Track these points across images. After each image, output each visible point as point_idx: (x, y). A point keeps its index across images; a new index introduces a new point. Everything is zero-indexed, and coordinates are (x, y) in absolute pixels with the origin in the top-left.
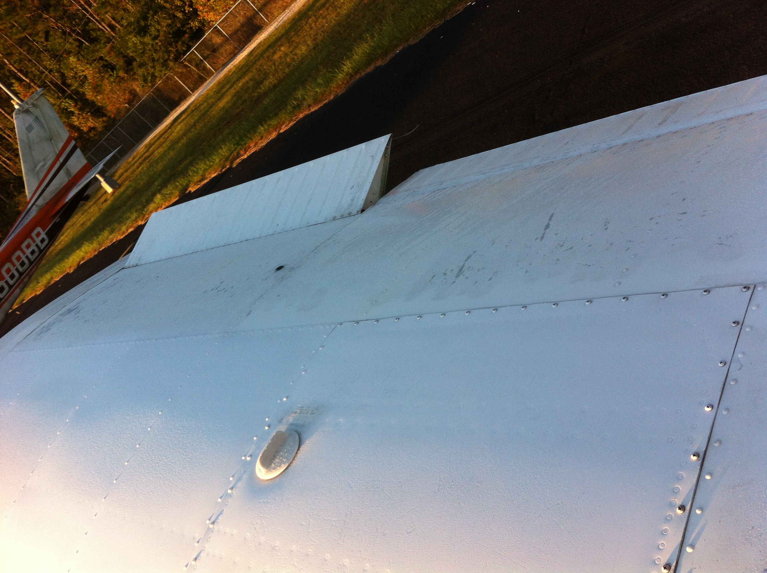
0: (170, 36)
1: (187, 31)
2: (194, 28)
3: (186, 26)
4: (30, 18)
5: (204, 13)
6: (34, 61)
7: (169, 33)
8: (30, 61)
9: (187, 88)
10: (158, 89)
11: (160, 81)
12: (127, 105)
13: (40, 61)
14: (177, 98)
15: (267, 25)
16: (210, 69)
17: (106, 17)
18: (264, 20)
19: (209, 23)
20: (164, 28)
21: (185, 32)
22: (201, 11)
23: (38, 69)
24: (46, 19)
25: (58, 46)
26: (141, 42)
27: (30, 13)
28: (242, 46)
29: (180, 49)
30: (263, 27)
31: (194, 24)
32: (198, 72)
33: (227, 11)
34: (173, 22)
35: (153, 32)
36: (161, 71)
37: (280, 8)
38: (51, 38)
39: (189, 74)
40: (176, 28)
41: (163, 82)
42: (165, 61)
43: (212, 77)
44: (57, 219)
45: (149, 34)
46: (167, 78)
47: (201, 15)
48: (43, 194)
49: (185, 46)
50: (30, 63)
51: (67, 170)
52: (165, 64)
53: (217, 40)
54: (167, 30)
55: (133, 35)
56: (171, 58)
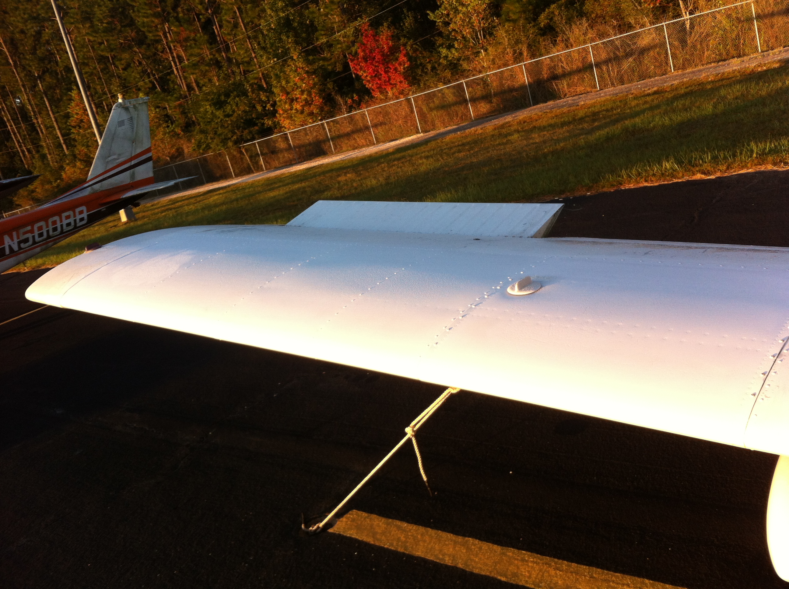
0: (242, 121)
1: (259, 124)
2: (266, 125)
3: (260, 120)
4: (121, 44)
5: (282, 118)
6: (103, 80)
7: (242, 118)
8: (100, 78)
9: (232, 171)
10: (205, 159)
11: (212, 152)
12: (168, 158)
13: (109, 83)
14: (218, 175)
15: (332, 154)
16: (262, 165)
17: (190, 78)
18: (331, 149)
19: (281, 127)
20: (240, 112)
21: (255, 124)
22: (280, 114)
23: (102, 89)
24: (135, 52)
25: (132, 79)
26: (212, 112)
27: (124, 41)
28: (300, 160)
29: (244, 135)
30: (327, 154)
31: (268, 122)
32: (250, 163)
33: (302, 126)
34: (250, 111)
35: (228, 110)
36: (218, 145)
37: (350, 146)
38: (129, 70)
39: (240, 160)
40: (250, 117)
41: (214, 155)
42: (225, 139)
43: (261, 173)
44: (103, 208)
45: (224, 110)
46: (220, 154)
47: (278, 118)
48: (103, 182)
49: (251, 136)
50: (99, 80)
51: (134, 173)
52: (224, 141)
53: (282, 145)
54: (242, 114)
55: (209, 103)
56: (233, 139)
